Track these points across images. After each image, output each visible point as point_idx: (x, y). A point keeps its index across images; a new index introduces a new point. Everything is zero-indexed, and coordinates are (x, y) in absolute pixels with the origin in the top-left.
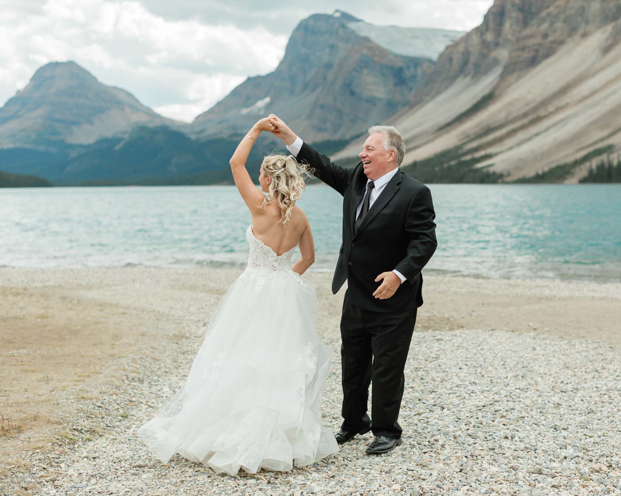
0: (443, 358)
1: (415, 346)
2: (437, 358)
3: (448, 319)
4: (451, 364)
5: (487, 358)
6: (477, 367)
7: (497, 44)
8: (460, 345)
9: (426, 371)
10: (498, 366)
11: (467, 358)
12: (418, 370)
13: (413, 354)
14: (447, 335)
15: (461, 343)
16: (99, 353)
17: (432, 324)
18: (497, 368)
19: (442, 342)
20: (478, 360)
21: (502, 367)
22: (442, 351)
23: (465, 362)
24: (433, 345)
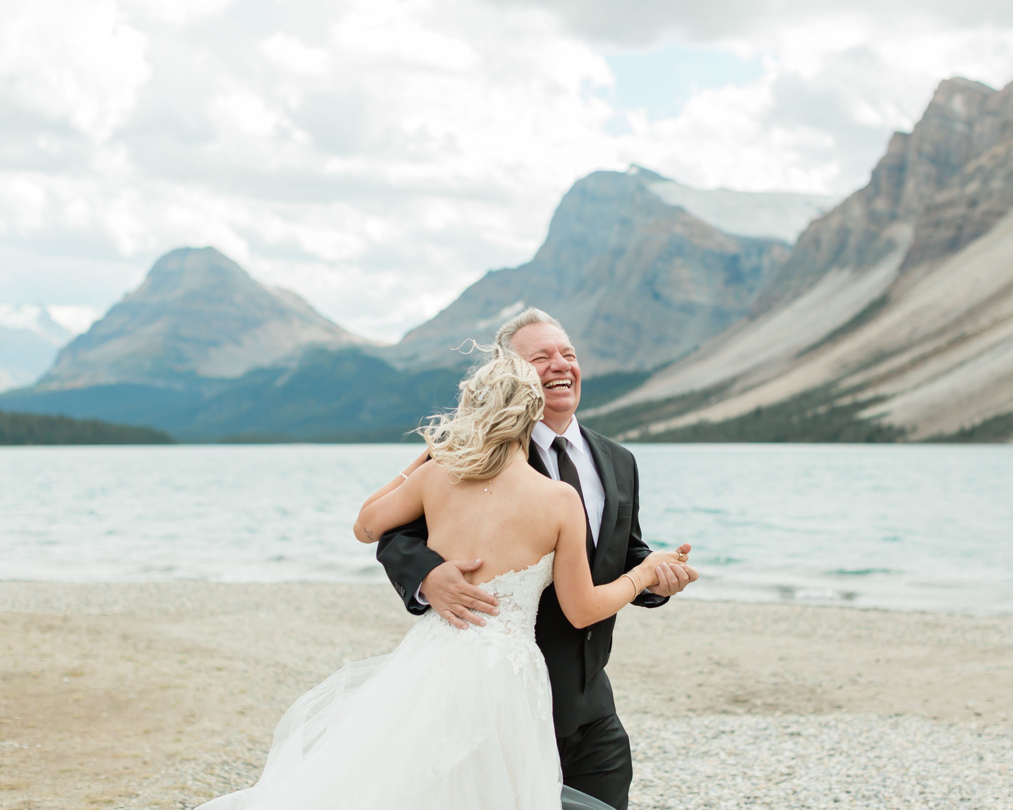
0: (801, 776)
1: (749, 748)
2: (789, 774)
4: (817, 791)
5: (889, 778)
6: (869, 798)
7: (893, 217)
8: (836, 746)
9: (768, 804)
10: (911, 795)
11: (848, 776)
12: (751, 803)
13: (743, 766)
14: (809, 725)
15: (838, 743)
16: (148, 751)
17: (782, 697)
18: (908, 801)
19: (801, 739)
20: (872, 781)
21: (920, 798)
22: (799, 760)
23: (846, 785)
24: (784, 745)
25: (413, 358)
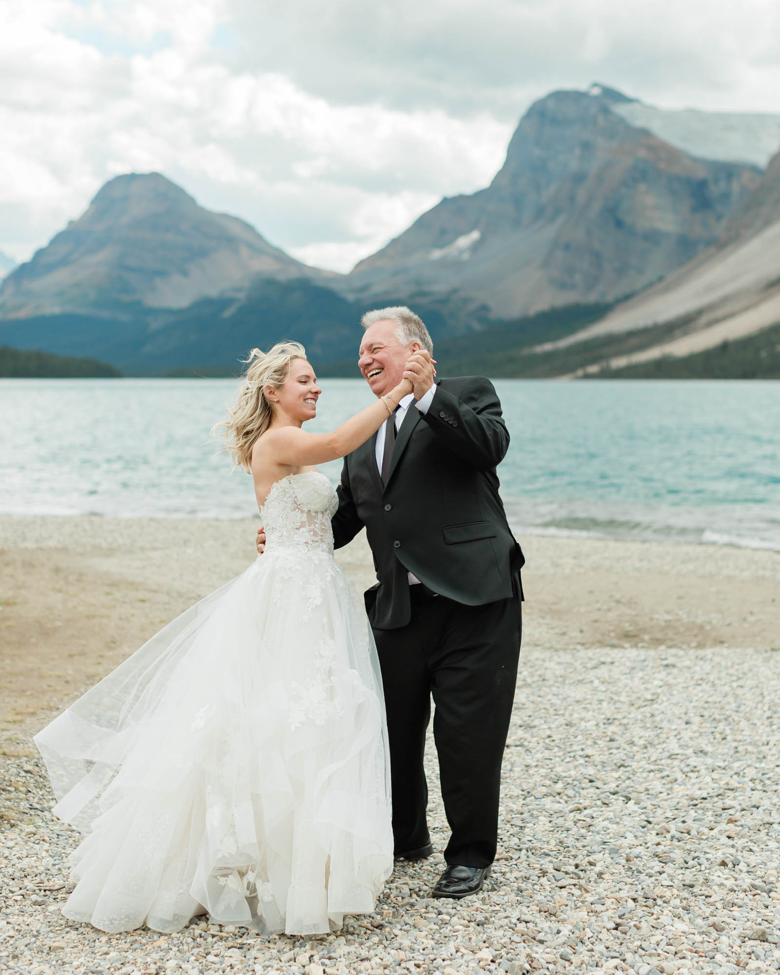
0: (663, 701)
1: (623, 677)
2: (653, 700)
3: (701, 627)
4: (674, 714)
5: (744, 704)
6: (719, 721)
8: (704, 676)
9: (624, 725)
10: (759, 719)
11: (707, 702)
13: (611, 692)
14: (685, 657)
15: (708, 674)
16: (71, 672)
17: (670, 634)
18: (755, 724)
19: (675, 671)
20: (727, 707)
21: (767, 722)
22: (665, 689)
23: (702, 710)
24: (657, 676)
25: (364, 288)
